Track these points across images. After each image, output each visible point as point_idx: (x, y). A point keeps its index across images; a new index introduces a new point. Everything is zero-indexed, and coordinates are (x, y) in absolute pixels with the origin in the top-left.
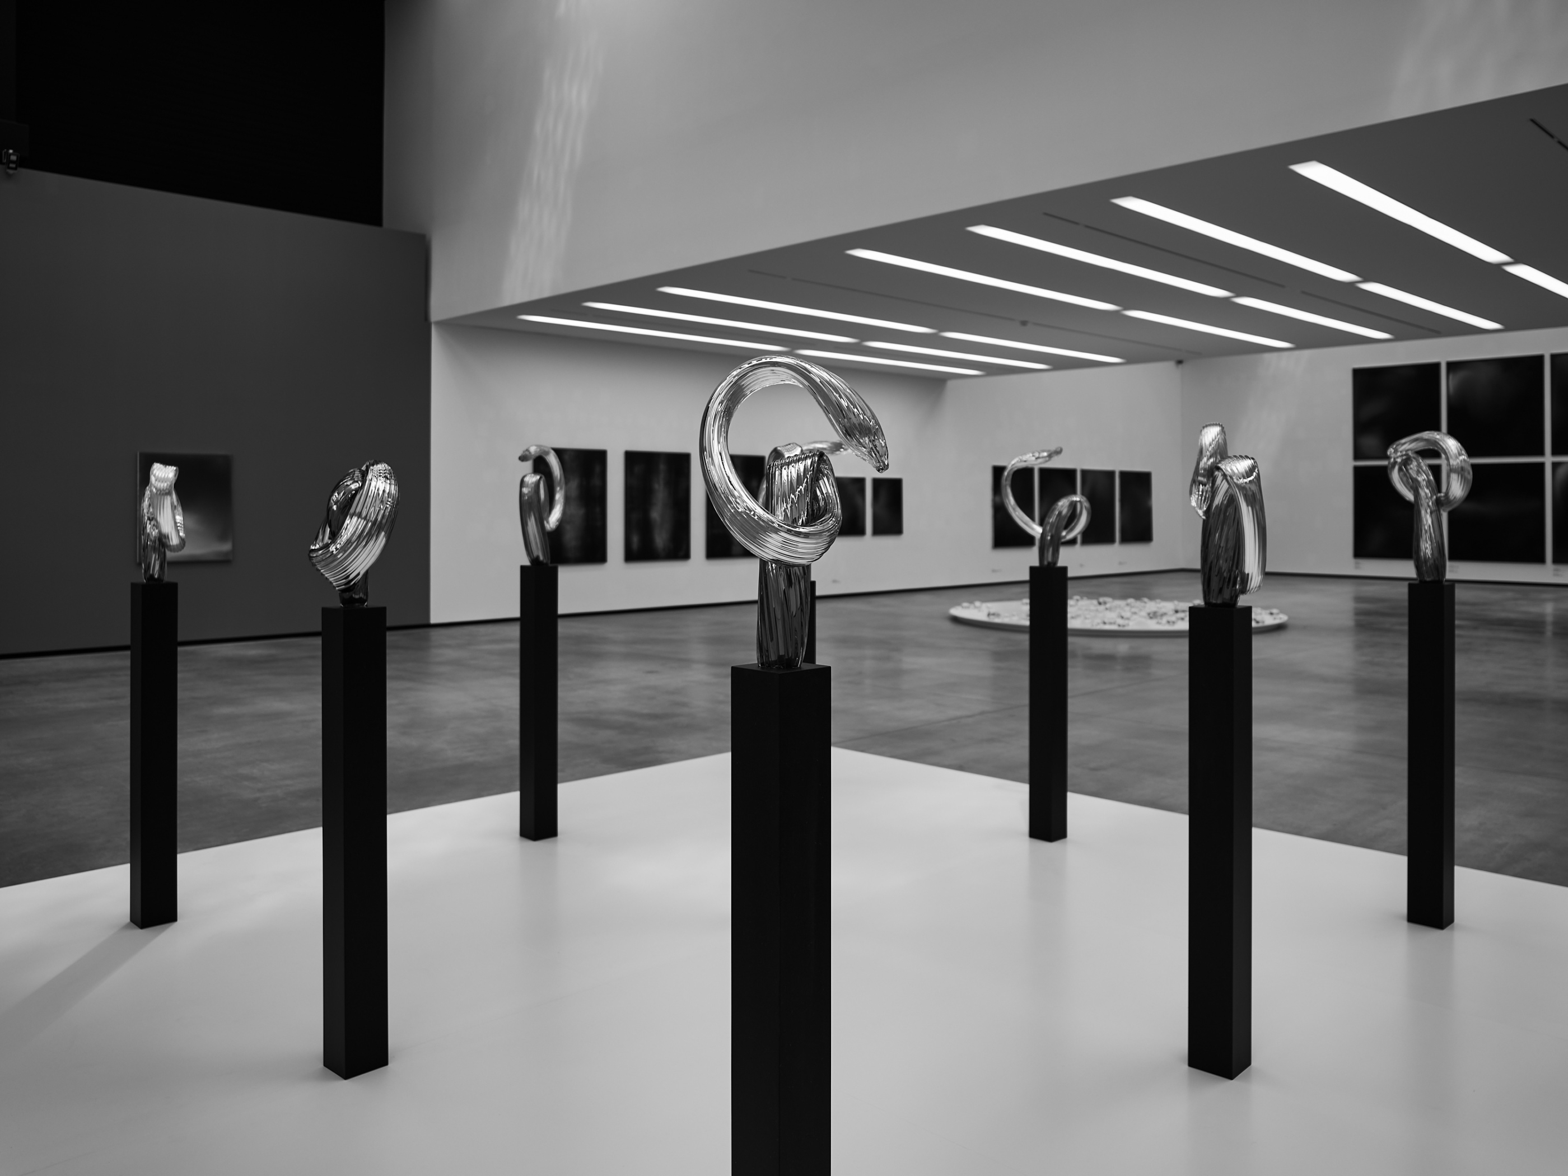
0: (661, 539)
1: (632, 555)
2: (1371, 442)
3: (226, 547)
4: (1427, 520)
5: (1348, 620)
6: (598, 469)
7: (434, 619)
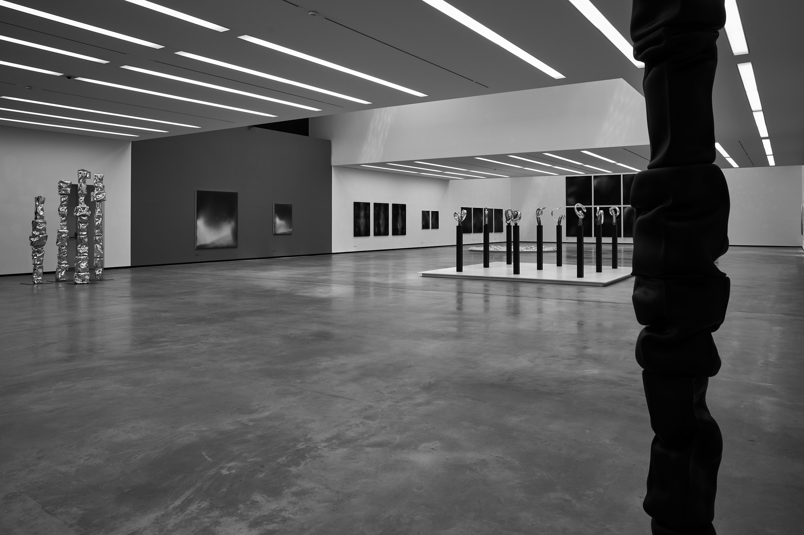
0: (382, 229)
1: (375, 234)
2: (571, 200)
3: (291, 230)
4: (614, 217)
5: (566, 250)
6: (368, 208)
7: (333, 252)
